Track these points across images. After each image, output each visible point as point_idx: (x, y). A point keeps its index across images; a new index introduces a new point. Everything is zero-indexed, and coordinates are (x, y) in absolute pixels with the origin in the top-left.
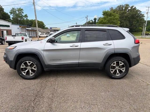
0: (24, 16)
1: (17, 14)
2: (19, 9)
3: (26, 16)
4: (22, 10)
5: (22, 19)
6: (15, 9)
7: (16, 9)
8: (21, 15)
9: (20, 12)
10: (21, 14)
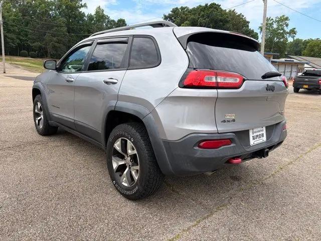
0: (288, 33)
1: (274, 30)
2: (281, 17)
3: (293, 32)
4: (287, 19)
5: (282, 40)
6: (272, 19)
7: (274, 20)
8: (282, 31)
9: (281, 25)
10: (283, 29)
